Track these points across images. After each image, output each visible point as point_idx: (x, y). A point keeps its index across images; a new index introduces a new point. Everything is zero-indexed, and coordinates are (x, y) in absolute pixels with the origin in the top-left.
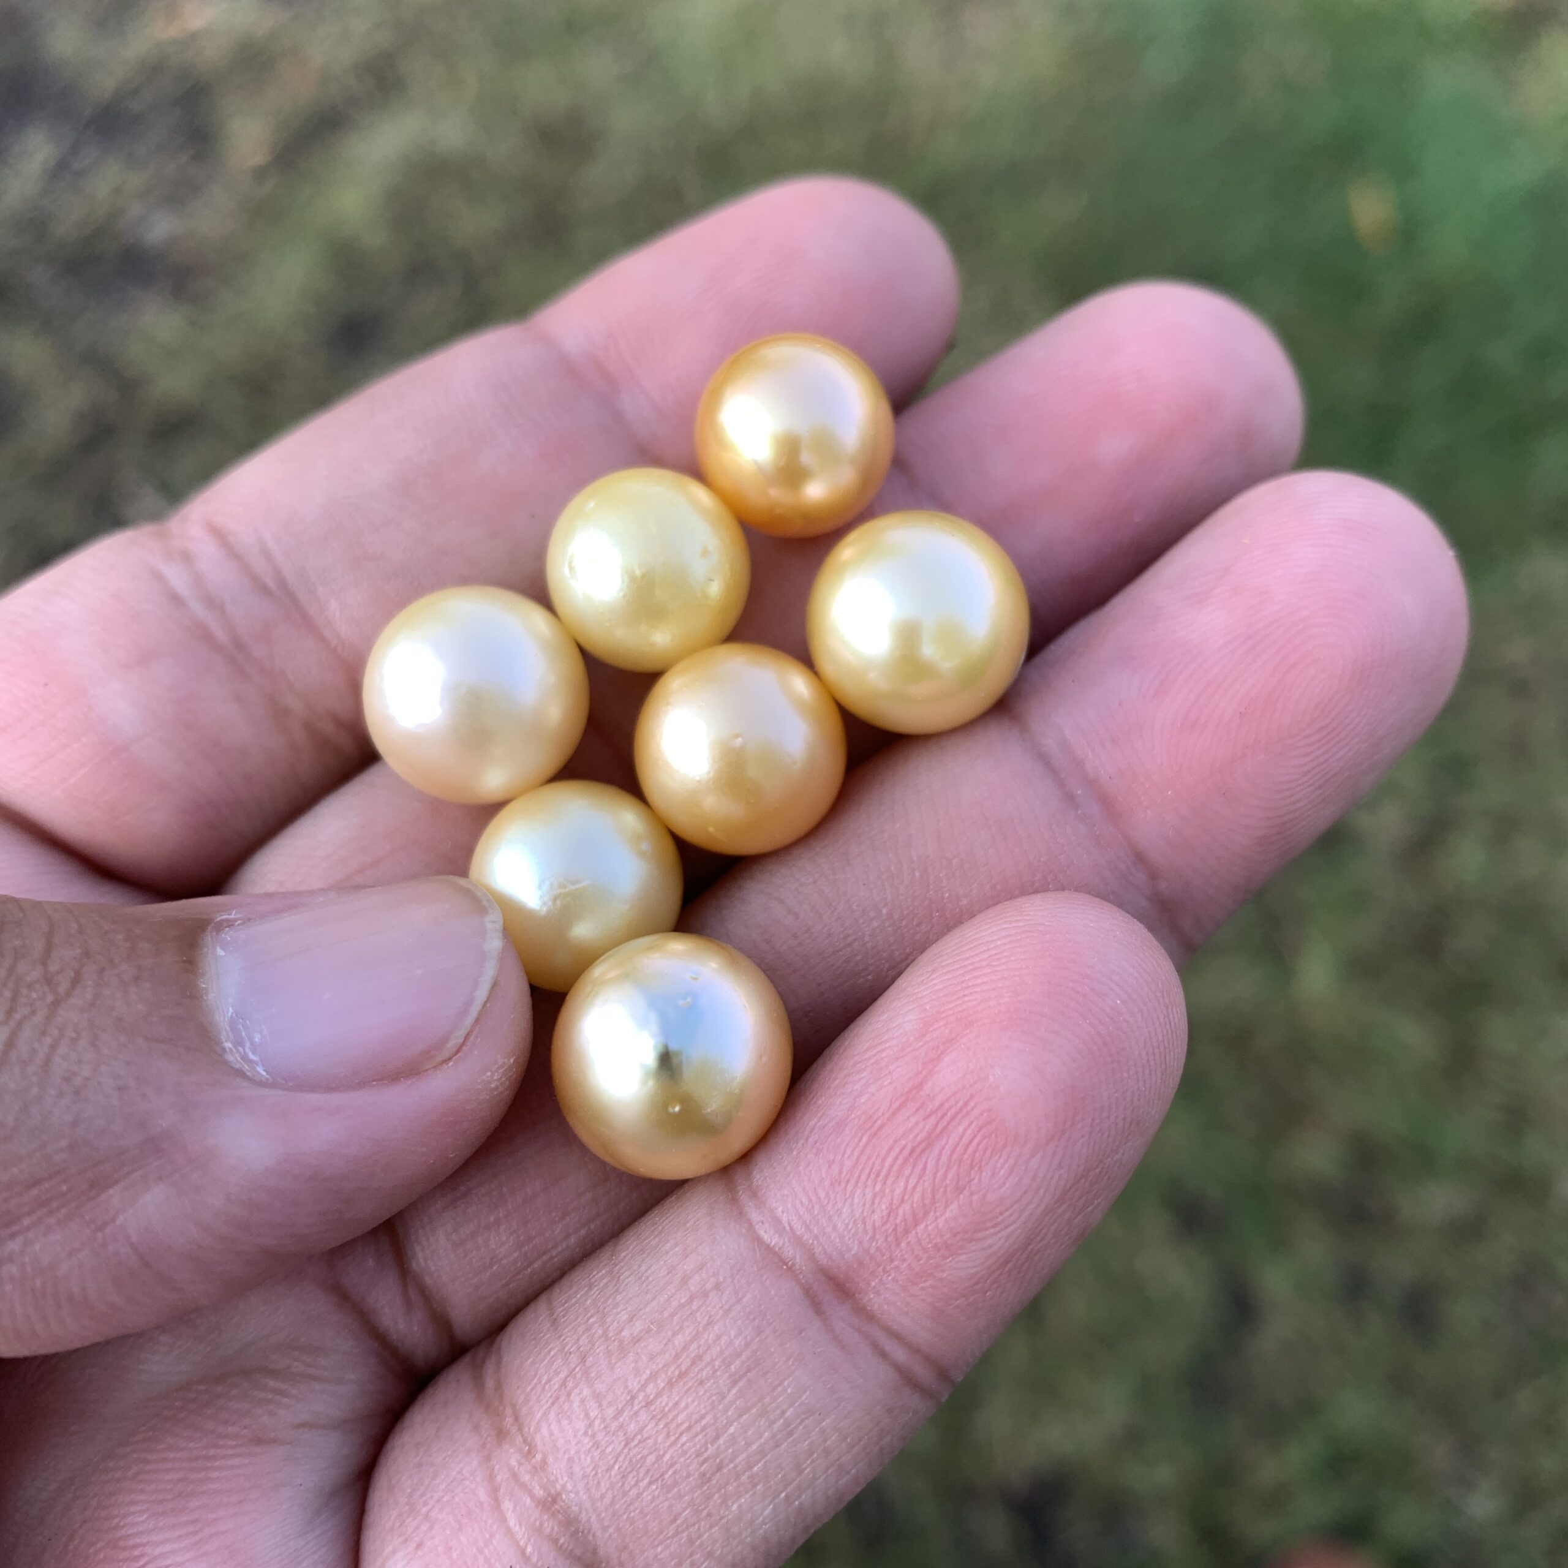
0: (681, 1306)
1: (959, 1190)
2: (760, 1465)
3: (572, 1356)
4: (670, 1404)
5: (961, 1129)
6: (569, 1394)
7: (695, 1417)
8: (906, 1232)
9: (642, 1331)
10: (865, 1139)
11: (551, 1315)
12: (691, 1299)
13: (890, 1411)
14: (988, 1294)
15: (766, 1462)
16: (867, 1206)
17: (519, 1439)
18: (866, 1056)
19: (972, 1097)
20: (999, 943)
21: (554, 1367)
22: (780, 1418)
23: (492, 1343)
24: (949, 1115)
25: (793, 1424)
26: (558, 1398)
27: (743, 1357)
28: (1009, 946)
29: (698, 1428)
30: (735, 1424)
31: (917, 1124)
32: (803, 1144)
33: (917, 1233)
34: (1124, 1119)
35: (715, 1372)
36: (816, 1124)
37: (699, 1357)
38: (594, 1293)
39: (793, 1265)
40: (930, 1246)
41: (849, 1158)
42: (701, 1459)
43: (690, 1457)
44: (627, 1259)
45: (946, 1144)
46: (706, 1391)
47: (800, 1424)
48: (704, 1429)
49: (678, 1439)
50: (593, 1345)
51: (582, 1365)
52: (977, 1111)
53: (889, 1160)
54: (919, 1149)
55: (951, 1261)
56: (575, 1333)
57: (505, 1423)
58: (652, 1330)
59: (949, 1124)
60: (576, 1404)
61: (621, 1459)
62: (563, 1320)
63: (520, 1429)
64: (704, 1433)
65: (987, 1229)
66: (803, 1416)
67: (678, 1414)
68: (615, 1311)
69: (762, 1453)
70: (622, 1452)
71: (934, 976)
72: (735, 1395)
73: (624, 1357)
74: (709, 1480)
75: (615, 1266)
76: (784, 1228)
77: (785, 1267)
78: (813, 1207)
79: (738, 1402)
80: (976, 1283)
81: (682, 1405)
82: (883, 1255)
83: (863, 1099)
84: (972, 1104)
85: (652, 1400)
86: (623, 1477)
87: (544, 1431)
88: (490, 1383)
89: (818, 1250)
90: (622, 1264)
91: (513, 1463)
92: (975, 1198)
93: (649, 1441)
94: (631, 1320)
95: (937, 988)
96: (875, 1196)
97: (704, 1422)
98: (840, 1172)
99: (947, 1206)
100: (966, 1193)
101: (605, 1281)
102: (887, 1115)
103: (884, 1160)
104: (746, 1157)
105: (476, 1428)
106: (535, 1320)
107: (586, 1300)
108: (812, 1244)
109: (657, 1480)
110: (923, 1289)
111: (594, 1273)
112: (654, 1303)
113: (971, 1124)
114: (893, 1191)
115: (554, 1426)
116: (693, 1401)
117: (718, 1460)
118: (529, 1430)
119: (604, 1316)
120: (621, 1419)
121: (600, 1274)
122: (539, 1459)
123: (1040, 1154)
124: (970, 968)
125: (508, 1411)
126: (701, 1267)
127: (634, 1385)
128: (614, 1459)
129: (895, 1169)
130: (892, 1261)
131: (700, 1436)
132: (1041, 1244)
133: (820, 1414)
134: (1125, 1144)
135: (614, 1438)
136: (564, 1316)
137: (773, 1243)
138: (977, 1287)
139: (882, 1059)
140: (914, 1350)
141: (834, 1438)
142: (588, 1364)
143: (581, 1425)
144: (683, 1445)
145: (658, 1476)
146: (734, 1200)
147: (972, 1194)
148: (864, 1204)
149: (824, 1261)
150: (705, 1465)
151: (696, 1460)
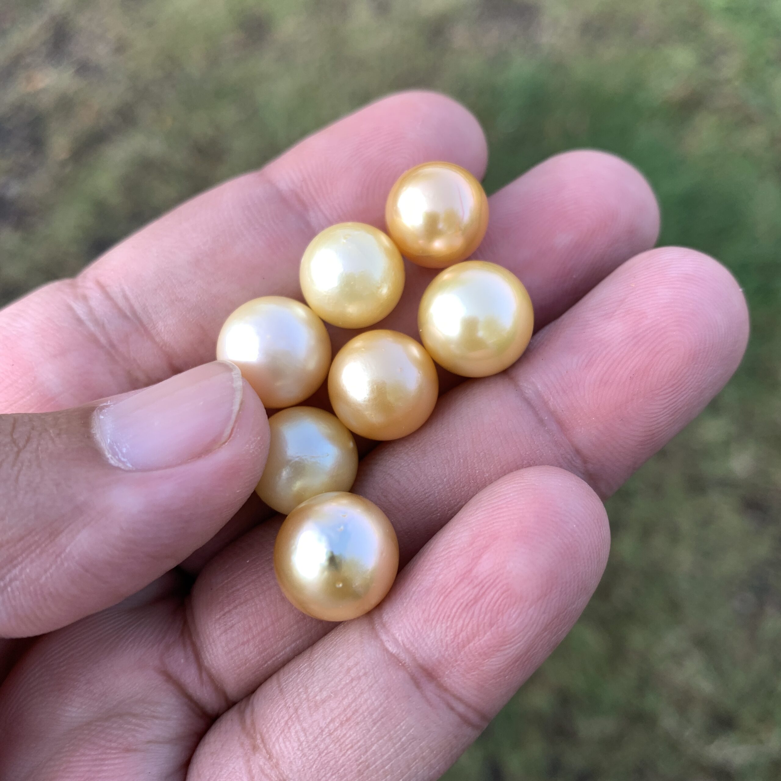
0: (347, 684)
1: (491, 625)
2: (389, 766)
3: (291, 709)
4: (342, 735)
5: (492, 594)
6: (289, 728)
7: (355, 741)
8: (464, 647)
9: (326, 697)
10: (442, 598)
11: (279, 686)
12: (352, 680)
13: (456, 737)
14: (507, 677)
15: (392, 764)
16: (443, 633)
17: (264, 751)
18: (442, 554)
19: (498, 577)
20: (511, 495)
21: (281, 715)
22: (399, 742)
23: (249, 699)
24: (486, 586)
25: (405, 745)
26: (283, 731)
27: (379, 710)
28: (516, 497)
29: (356, 747)
30: (376, 745)
31: (469, 591)
32: (409, 600)
33: (469, 648)
34: (578, 587)
35: (365, 718)
36: (416, 589)
37: (356, 711)
38: (301, 676)
39: (405, 663)
40: (476, 654)
41: (433, 608)
42: (358, 763)
43: (353, 761)
44: (317, 659)
45: (484, 602)
46: (360, 728)
47: (410, 744)
48: (359, 748)
49: (346, 752)
50: (301, 704)
51: (295, 714)
52: (500, 585)
53: (454, 610)
54: (470, 604)
55: (487, 661)
56: (292, 697)
57: (257, 743)
58: (331, 696)
59: (486, 591)
60: (293, 734)
61: (316, 763)
62: (285, 690)
63: (265, 746)
64: (359, 750)
65: (506, 645)
66: (411, 741)
67: (346, 739)
68: (312, 686)
69: (389, 759)
70: (316, 759)
71: (477, 512)
72: (375, 730)
73: (317, 710)
74: (363, 774)
75: (312, 662)
76: (400, 644)
77: (400, 664)
78: (415, 634)
79: (377, 734)
80: (500, 672)
81: (348, 735)
82: (452, 658)
83: (441, 577)
84: (498, 581)
85: (333, 732)
86: (318, 772)
87: (277, 747)
88: (248, 722)
89: (417, 656)
90: (315, 661)
91: (261, 763)
92: (500, 629)
93: (331, 753)
94: (321, 691)
95: (479, 518)
96: (447, 628)
97: (359, 744)
98: (429, 616)
99: (485, 633)
100: (495, 626)
101: (306, 670)
102: (453, 586)
103: (452, 609)
104: (379, 606)
105: (242, 744)
106: (270, 688)
107: (297, 679)
108: (415, 652)
109: (335, 773)
110: (473, 675)
111: (301, 665)
112: (333, 682)
113: (497, 591)
114: (456, 626)
115: (282, 745)
116: (353, 733)
117: (367, 763)
118: (269, 746)
119: (307, 688)
120: (316, 742)
121: (304, 666)
122: (274, 762)
123: (534, 607)
124: (497, 508)
125: (258, 736)
126: (356, 664)
127: (323, 724)
128: (313, 763)
129: (458, 614)
130: (456, 661)
131: (357, 751)
132: (535, 651)
133: (420, 740)
134: (579, 599)
135: (313, 752)
136: (286, 688)
137: (394, 652)
138: (501, 674)
139: (450, 556)
140: (468, 705)
141: (427, 751)
142: (299, 713)
143: (296, 745)
144: (349, 756)
145: (336, 771)
146: (373, 629)
147: (498, 628)
148: (442, 632)
149: (421, 661)
150: (361, 766)
151: (355, 763)
